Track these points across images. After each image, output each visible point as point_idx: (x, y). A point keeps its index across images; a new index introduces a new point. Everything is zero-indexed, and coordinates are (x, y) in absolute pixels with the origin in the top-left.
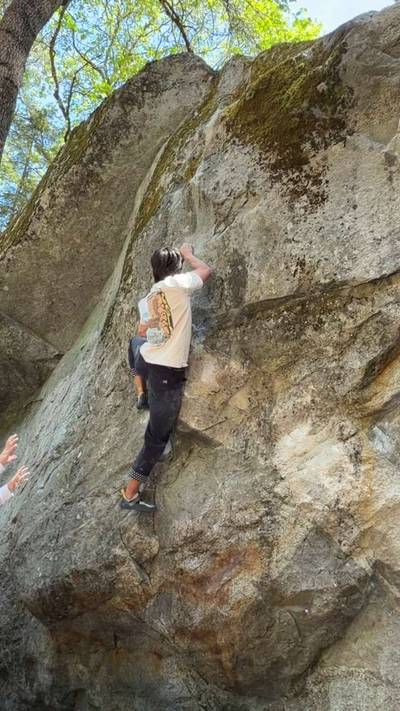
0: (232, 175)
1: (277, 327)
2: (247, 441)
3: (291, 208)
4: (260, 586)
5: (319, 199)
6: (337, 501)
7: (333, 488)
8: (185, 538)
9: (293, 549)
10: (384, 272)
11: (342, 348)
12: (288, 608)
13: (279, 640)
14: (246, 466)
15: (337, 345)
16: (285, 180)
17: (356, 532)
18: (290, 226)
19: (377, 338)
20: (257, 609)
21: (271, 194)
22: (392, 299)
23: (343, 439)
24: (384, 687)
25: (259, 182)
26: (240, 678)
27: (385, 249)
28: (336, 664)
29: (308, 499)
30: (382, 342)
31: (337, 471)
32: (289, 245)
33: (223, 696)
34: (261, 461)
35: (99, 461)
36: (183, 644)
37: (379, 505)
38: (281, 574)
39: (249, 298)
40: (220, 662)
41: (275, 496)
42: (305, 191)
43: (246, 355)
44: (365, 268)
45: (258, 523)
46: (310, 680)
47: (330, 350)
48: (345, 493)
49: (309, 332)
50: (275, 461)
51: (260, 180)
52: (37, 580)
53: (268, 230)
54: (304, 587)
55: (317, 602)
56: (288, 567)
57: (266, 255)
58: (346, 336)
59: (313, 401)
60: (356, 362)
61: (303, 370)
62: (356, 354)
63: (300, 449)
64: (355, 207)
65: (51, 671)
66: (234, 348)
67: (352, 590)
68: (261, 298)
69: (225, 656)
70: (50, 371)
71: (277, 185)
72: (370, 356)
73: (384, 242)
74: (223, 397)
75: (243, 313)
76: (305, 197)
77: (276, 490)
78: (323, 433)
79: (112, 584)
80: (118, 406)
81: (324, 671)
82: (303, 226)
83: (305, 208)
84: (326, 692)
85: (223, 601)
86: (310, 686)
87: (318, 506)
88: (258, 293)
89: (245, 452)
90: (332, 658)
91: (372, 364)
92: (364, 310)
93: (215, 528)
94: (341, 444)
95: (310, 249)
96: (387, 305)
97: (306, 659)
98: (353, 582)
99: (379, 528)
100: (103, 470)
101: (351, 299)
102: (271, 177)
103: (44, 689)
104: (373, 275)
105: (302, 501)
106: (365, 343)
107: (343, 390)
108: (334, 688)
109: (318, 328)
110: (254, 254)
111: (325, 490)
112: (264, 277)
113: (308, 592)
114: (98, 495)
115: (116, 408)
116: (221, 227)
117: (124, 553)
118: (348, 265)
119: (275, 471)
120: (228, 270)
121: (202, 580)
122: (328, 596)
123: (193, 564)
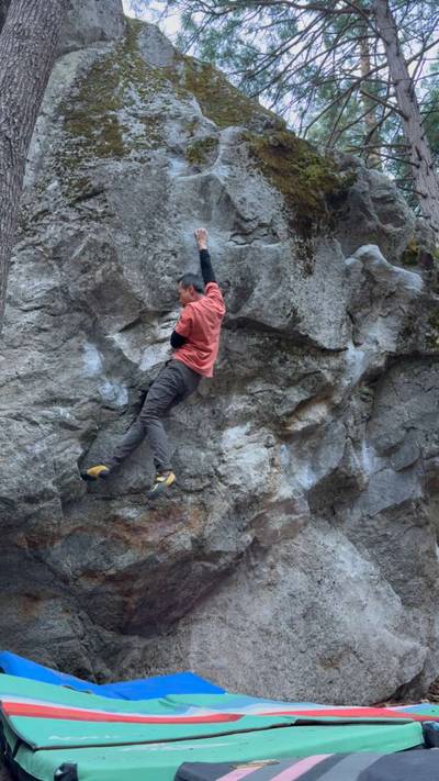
0: (258, 202)
1: (258, 345)
2: (200, 422)
3: (295, 265)
4: (194, 541)
5: (309, 271)
6: (256, 489)
7: (256, 479)
8: (131, 489)
9: (220, 518)
11: (290, 383)
12: (202, 563)
13: (185, 588)
14: (198, 442)
15: (288, 380)
16: (296, 240)
17: (256, 514)
18: (292, 278)
19: (311, 387)
20: (184, 560)
21: (287, 244)
22: (326, 366)
23: (267, 446)
24: (228, 629)
26: (134, 620)
27: (332, 331)
28: (202, 611)
29: (239, 482)
30: (312, 391)
31: (260, 466)
32: (290, 293)
33: (109, 635)
34: (211, 443)
35: (12, 380)
37: (274, 499)
38: (209, 536)
39: (246, 310)
41: (217, 473)
42: (303, 258)
44: (323, 338)
45: (200, 491)
46: (182, 622)
47: (282, 382)
48: (261, 485)
49: (275, 361)
50: (222, 446)
51: (281, 226)
53: (279, 271)
54: (218, 548)
55: (222, 561)
56: (214, 531)
57: (273, 289)
58: (296, 378)
59: (258, 412)
60: (296, 396)
61: (259, 387)
62: (296, 392)
63: (238, 443)
64: (324, 290)
67: (241, 555)
68: (258, 319)
69: (134, 599)
71: (291, 240)
72: (304, 397)
75: (237, 320)
76: (302, 262)
77: (219, 469)
78: (255, 436)
80: (45, 330)
81: (192, 617)
82: (299, 283)
83: (301, 271)
84: (190, 632)
85: (163, 550)
86: (180, 627)
87: (244, 490)
88: (258, 313)
89: (197, 430)
90: (201, 607)
91: (301, 403)
92: (314, 364)
94: (265, 449)
95: (301, 304)
96: (324, 368)
98: (243, 550)
99: (267, 514)
100: (19, 392)
101: (308, 353)
102: (288, 230)
104: (326, 345)
105: (234, 482)
106: (303, 387)
107: (281, 412)
108: (195, 628)
109: (282, 362)
110: (264, 282)
111: (251, 479)
112: (266, 304)
113: (219, 553)
114: (18, 417)
115: (40, 330)
116: (239, 239)
117: (55, 489)
118: (316, 329)
119: (221, 454)
120: (238, 280)
121: (136, 529)
122: (229, 558)
123: (131, 513)
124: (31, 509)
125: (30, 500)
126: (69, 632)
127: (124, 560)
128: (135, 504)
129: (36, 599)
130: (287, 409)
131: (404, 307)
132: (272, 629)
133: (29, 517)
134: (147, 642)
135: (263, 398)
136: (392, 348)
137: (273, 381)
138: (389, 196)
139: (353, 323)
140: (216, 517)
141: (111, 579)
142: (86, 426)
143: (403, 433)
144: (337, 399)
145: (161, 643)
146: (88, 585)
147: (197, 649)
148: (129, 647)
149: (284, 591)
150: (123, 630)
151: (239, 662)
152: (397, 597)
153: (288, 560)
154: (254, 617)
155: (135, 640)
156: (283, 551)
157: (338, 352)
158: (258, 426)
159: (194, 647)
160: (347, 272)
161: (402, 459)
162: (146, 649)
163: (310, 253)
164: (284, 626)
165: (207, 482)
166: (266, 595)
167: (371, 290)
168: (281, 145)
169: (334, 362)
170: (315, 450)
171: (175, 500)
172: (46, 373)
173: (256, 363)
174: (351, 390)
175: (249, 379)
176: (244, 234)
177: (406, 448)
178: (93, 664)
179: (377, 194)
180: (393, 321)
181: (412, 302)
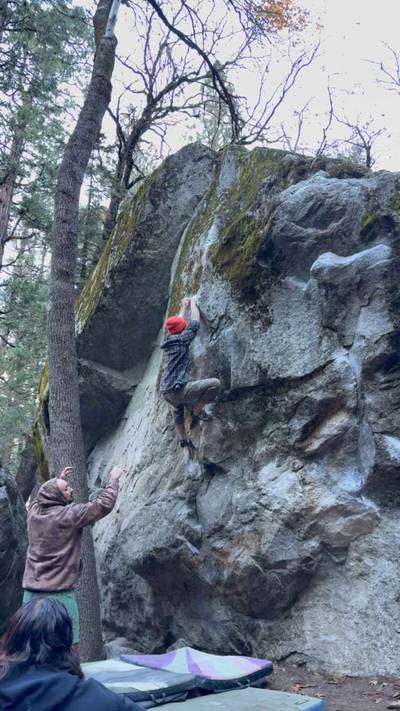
0: (217, 302)
1: (251, 403)
2: (243, 470)
3: (252, 329)
4: (256, 558)
5: (269, 323)
6: (294, 509)
7: (291, 501)
8: (214, 529)
9: (273, 536)
10: (307, 372)
11: (289, 417)
12: (273, 570)
13: (271, 588)
14: (243, 486)
15: (285, 415)
16: (247, 309)
17: (307, 526)
18: (252, 341)
19: (307, 411)
21: (239, 320)
22: (312, 388)
23: (295, 471)
24: (332, 613)
25: (232, 310)
26: (254, 609)
27: (307, 357)
28: (307, 600)
29: (278, 507)
30: (310, 414)
31: (292, 489)
32: (252, 354)
33: (247, 619)
34: (251, 484)
36: (221, 590)
37: (317, 511)
38: (267, 551)
39: (233, 384)
40: (241, 600)
41: (261, 504)
42: (259, 317)
43: (236, 418)
44: (296, 370)
45: (251, 521)
46: (293, 609)
47: (283, 418)
48: (297, 503)
49: (270, 406)
50: (259, 483)
51: (233, 308)
52: (135, 553)
53: (240, 344)
54: (281, 559)
55: (289, 567)
56: (271, 547)
57: (241, 358)
58: (289, 411)
59: (277, 448)
60: (297, 424)
61: (269, 429)
62: (297, 420)
63: (272, 476)
64: (289, 328)
65: (152, 605)
66: (229, 414)
67: (308, 559)
68: (240, 386)
69: (244, 598)
70: (129, 398)
71: (242, 313)
72: (304, 422)
73: (307, 351)
74: (227, 443)
75: (231, 393)
76: (259, 322)
77: (261, 501)
78: (284, 466)
79: (178, 555)
80: (171, 441)
81: (301, 605)
82: (259, 341)
83: (260, 328)
84: (302, 616)
85: (237, 567)
86: (293, 613)
87: (284, 511)
88: (238, 382)
89: (242, 477)
90: (304, 597)
91: (306, 427)
92: (298, 394)
93: (230, 523)
94: (294, 474)
95: (264, 357)
96: (311, 392)
97: (288, 598)
98: (308, 555)
99: (320, 523)
101: (290, 387)
102: (239, 308)
103: (149, 615)
104: (301, 374)
105: (275, 508)
106: (301, 414)
107: (292, 441)
108: (306, 613)
109: (274, 404)
110: (233, 358)
111: (287, 502)
112: (240, 373)
113: (283, 561)
116: (215, 335)
118: (286, 367)
119: (259, 490)
121: (226, 554)
122: (295, 563)
123: (219, 544)
124: (176, 551)
125: (174, 546)
126: (225, 618)
128: (221, 538)
130: (295, 437)
131: (379, 286)
132: (369, 612)
134: (270, 624)
135: (275, 436)
136: (390, 328)
137: (278, 420)
138: (315, 204)
139: (336, 331)
140: (269, 537)
141: (226, 585)
142: (188, 495)
144: (351, 403)
145: (284, 625)
147: (310, 628)
148: (258, 627)
149: (376, 580)
150: (254, 616)
151: (346, 639)
153: (372, 552)
154: (353, 603)
155: (261, 623)
156: (364, 546)
157: (319, 371)
158: (283, 458)
159: (307, 627)
160: (308, 296)
162: (270, 628)
163: (264, 309)
164: (379, 609)
165: (254, 513)
166: (361, 584)
167: (336, 294)
168: (229, 239)
169: (320, 381)
170: (355, 453)
171: (240, 531)
172: (172, 468)
173: (257, 415)
174: (361, 390)
175: (262, 426)
176: (215, 331)
178: (245, 637)
179: (302, 214)
180: (377, 304)
181: (384, 276)
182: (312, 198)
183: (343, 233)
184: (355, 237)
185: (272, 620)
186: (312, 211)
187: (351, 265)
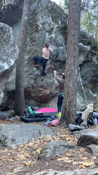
0: (60, 40)
1: (59, 64)
8: (41, 86)
12: (51, 95)
20: (48, 95)
28: (52, 100)
29: (56, 84)
34: (52, 79)
38: (52, 92)
39: (58, 59)
41: (53, 83)
43: (54, 66)
45: (51, 86)
47: (64, 69)
49: (62, 66)
51: (64, 44)
55: (54, 95)
57: (62, 55)
59: (60, 73)
61: (60, 70)
66: (53, 64)
67: (57, 93)
68: (60, 60)
69: (42, 99)
75: (56, 60)
78: (59, 77)
81: (50, 101)
84: (50, 103)
85: (45, 94)
89: (50, 77)
93: (45, 85)
100: (26, 73)
110: (60, 54)
112: (61, 57)
114: (26, 77)
115: (28, 64)
116: (57, 47)
117: (31, 86)
120: (56, 54)
121: (42, 91)
123: (41, 89)
124: (28, 89)
125: (28, 88)
127: (40, 95)
128: (42, 88)
129: (30, 99)
131: (86, 53)
133: (28, 90)
136: (84, 60)
137: (62, 69)
140: (53, 89)
141: (39, 97)
142: (35, 78)
143: (85, 74)
145: (46, 104)
146: (36, 98)
148: (42, 105)
150: (41, 103)
152: (82, 98)
158: (60, 75)
159: (51, 105)
161: (84, 78)
162: (44, 105)
165: (52, 84)
167: (80, 51)
168: (65, 28)
171: (47, 87)
172: (29, 70)
173: (59, 66)
175: (58, 69)
176: (57, 46)
177: (86, 76)
179: (82, 34)
180: (84, 55)
181: (88, 52)
182: (84, 32)
183: (85, 41)
184: (86, 43)
185: (44, 104)
186: (83, 35)
187: (85, 48)
